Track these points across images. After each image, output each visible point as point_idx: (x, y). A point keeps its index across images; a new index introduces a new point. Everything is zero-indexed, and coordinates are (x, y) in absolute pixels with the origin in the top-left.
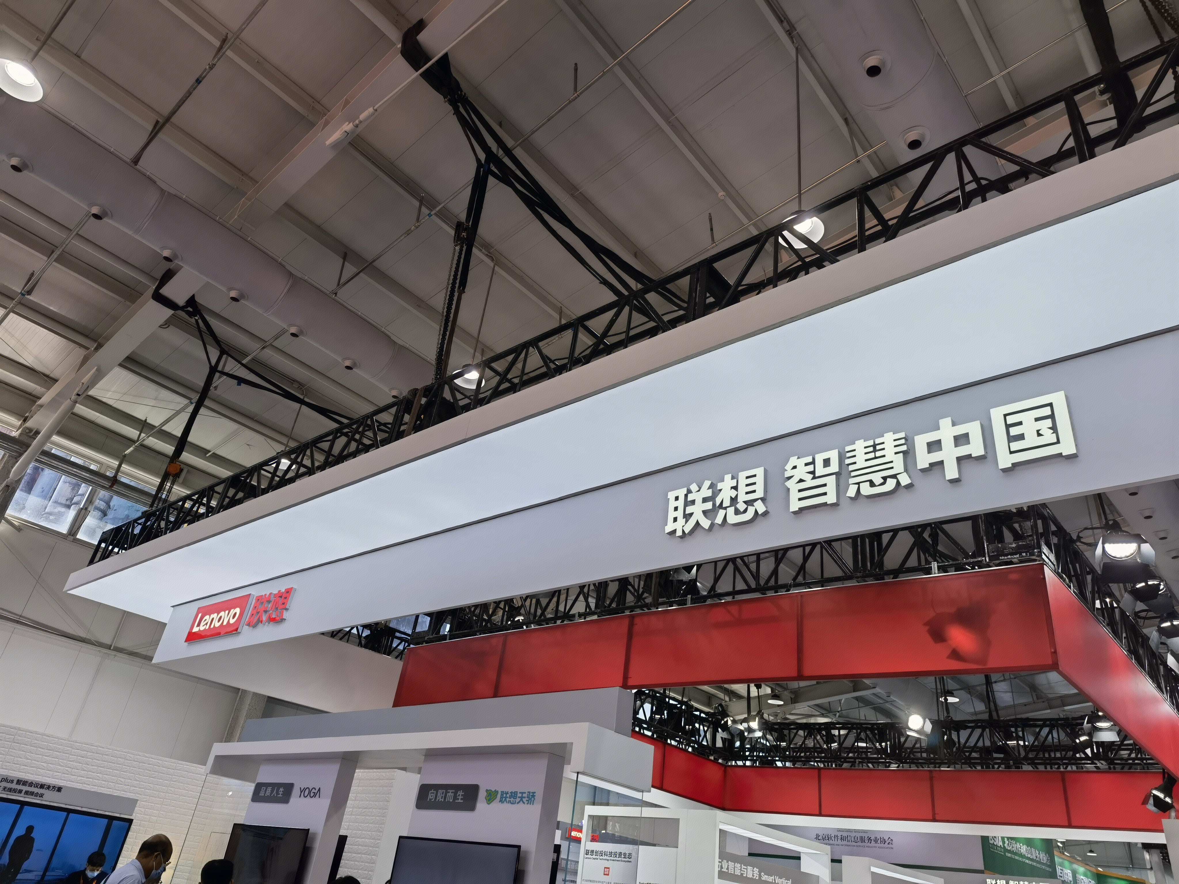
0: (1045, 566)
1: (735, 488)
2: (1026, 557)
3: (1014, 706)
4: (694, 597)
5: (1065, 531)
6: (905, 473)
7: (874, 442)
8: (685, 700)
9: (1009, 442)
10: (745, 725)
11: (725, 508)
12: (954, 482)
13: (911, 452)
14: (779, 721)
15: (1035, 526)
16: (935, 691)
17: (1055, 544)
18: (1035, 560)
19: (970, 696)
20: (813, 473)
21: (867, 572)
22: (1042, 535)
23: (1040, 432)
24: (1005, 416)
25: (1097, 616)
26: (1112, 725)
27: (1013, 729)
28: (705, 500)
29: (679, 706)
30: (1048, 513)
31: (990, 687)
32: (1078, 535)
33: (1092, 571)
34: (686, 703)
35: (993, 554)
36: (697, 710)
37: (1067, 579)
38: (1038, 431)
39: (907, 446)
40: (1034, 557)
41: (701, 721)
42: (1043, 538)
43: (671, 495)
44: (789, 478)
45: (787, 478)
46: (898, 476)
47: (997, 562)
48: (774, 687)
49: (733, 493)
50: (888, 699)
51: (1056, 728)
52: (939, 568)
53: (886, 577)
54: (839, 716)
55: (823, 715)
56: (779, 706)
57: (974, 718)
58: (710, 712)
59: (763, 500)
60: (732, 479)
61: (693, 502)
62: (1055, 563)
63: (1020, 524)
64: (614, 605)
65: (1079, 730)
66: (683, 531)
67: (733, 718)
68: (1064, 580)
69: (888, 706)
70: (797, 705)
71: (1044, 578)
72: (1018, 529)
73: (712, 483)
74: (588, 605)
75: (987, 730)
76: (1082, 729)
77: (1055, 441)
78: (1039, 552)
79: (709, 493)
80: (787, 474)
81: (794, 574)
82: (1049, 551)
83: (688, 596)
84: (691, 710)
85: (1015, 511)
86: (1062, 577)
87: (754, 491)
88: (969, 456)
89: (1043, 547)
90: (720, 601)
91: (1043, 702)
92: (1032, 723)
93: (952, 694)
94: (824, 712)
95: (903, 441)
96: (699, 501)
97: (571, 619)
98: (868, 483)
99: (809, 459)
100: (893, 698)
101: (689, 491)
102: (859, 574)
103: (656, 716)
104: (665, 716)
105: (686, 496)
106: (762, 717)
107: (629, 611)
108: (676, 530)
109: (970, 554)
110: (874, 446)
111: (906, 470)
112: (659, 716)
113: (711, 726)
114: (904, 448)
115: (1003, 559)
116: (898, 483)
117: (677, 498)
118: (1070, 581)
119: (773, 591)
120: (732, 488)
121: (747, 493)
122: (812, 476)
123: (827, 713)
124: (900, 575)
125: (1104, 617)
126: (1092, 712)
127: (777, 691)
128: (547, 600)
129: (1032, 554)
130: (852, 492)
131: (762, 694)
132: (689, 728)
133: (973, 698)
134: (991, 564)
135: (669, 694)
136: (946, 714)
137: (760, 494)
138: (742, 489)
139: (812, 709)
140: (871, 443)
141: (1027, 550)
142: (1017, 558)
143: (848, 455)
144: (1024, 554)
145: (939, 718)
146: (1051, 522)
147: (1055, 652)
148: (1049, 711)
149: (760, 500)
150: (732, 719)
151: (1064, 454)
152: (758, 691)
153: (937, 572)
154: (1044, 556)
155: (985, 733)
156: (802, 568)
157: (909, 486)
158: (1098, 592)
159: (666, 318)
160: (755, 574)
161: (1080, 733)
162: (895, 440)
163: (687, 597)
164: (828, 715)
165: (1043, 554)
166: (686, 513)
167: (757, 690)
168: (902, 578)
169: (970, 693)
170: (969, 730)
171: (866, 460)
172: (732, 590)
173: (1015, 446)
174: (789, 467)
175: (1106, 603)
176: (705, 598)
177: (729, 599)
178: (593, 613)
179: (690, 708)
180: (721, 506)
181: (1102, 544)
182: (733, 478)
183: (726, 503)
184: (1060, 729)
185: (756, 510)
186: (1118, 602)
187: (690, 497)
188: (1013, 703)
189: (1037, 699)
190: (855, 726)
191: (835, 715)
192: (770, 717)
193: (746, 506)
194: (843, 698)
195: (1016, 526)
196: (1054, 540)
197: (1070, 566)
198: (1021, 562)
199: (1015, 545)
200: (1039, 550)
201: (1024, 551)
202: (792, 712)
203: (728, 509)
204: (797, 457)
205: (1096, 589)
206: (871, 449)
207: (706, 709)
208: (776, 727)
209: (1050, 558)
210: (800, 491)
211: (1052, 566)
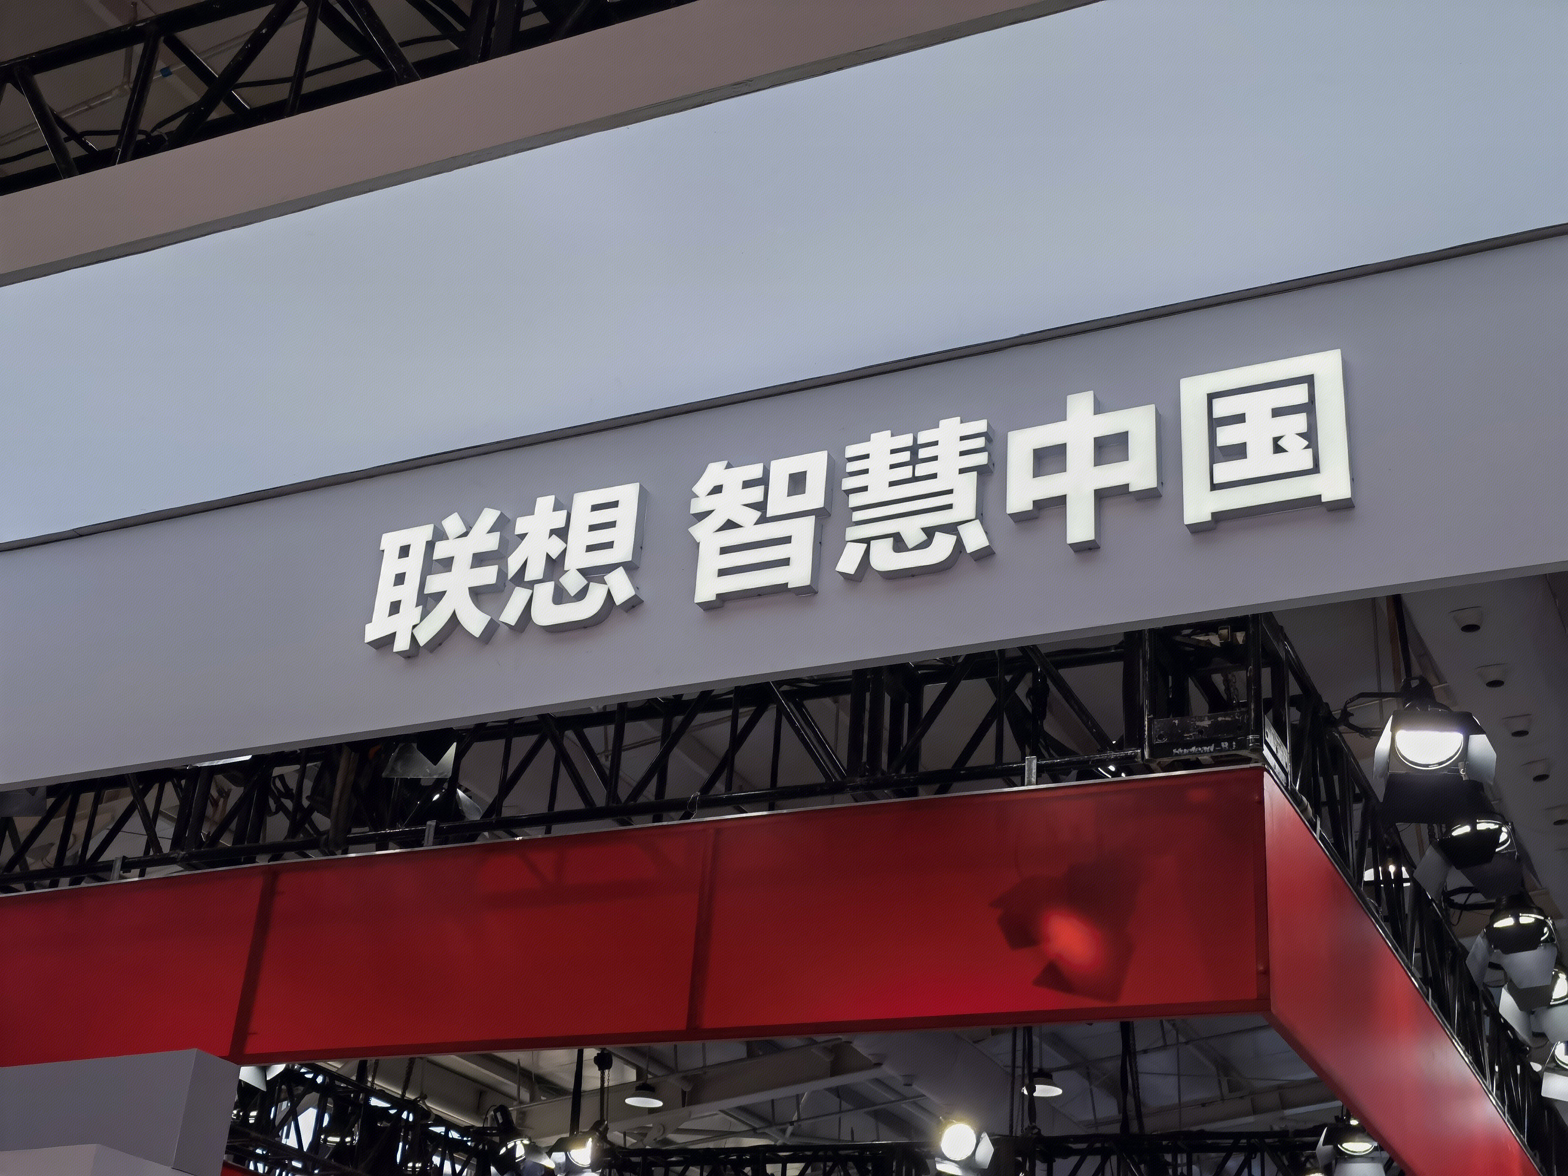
0: (1265, 773)
1: (562, 533)
2: (1229, 750)
3: (1180, 1106)
4: (445, 826)
5: (1319, 698)
6: (978, 521)
7: (915, 439)
8: (410, 1096)
9: (1213, 461)
10: (559, 1157)
11: (531, 585)
12: (1085, 549)
13: (997, 470)
14: (648, 1147)
15: (1255, 681)
16: (1009, 1070)
17: (1293, 727)
18: (1248, 760)
19: (1087, 1083)
20: (760, 506)
21: (879, 775)
22: (1269, 704)
23: (1280, 443)
24: (1211, 397)
25: (1366, 895)
26: (1376, 1149)
27: (1168, 1158)
28: (480, 560)
29: (392, 1112)
30: (1287, 652)
31: (1130, 1060)
32: (1345, 708)
33: (1367, 793)
34: (411, 1106)
35: (1159, 741)
36: (439, 1121)
37: (1309, 806)
38: (1276, 440)
39: (989, 455)
40: (1244, 753)
41: (449, 1148)
42: (1270, 713)
43: (391, 542)
44: (702, 516)
45: (694, 515)
46: (960, 528)
47: (1167, 760)
48: (643, 1065)
49: (555, 547)
50: (905, 1090)
51: (1259, 1155)
52: (1040, 769)
53: (921, 789)
54: (793, 1134)
55: (754, 1132)
56: (652, 1111)
57: (1092, 1131)
58: (472, 1126)
59: (630, 567)
60: (555, 510)
61: (447, 564)
62: (1288, 770)
63: (1227, 676)
64: (226, 841)
65: (1308, 1159)
66: (413, 638)
67: (530, 1140)
68: (1304, 811)
69: (906, 1107)
70: (697, 1110)
71: (1261, 802)
72: (1222, 688)
73: (502, 517)
74: (153, 841)
75: (1114, 1159)
76: (1314, 1156)
77: (1309, 465)
78: (1256, 740)
79: (492, 543)
80: (697, 507)
81: (706, 775)
82: (1279, 741)
83: (429, 823)
84: (423, 1122)
85: (1219, 645)
86: (1298, 803)
87: (609, 545)
88: (1122, 490)
89: (1267, 730)
90: (512, 839)
91: (1242, 1098)
92: (1209, 1142)
93: (1047, 1078)
94: (757, 1124)
95: (980, 442)
96: (462, 561)
97: (100, 874)
98: (890, 540)
99: (755, 471)
100: (919, 1089)
101: (440, 535)
102: (858, 780)
103: (330, 1139)
104: (353, 1140)
105: (430, 546)
106: (603, 1137)
107: (268, 857)
108: (395, 633)
109: (1114, 742)
110: (914, 449)
111: (980, 515)
112: (337, 1139)
113: (474, 1161)
114: (981, 459)
115: (1179, 755)
116: (959, 545)
117: (404, 551)
118: (1317, 812)
119: (650, 817)
120: (553, 532)
121: (590, 548)
122: (757, 514)
123: (762, 1128)
124: (956, 785)
125: (1378, 899)
126: (1337, 1118)
127: (650, 1076)
128: (33, 821)
129: (1242, 745)
130: (849, 562)
131: (611, 1084)
132: (414, 1167)
133: (1095, 1090)
134: (1153, 765)
135: (373, 1083)
136: (1027, 1123)
137: (623, 551)
138: (580, 537)
139: (732, 1120)
140: (906, 440)
141: (1232, 736)
142: (1210, 752)
143: (852, 467)
144: (1225, 745)
145: (1011, 1131)
146: (1290, 673)
147: (1266, 972)
148: (1250, 1119)
149: (621, 568)
150: (526, 1142)
151: (1324, 499)
152: (603, 1074)
153: (1034, 780)
154: (1266, 752)
155: (1108, 1165)
156: (727, 763)
157: (984, 555)
158: (1372, 844)
159: (412, 55)
160: (607, 772)
161: (1308, 1165)
162: (963, 438)
163: (425, 824)
164: (767, 1131)
165: (1265, 747)
166: (426, 591)
167: (599, 1072)
168: (959, 792)
169: (1088, 1076)
170: (1074, 1160)
171: (892, 484)
172: (547, 812)
173: (1226, 471)
174: (702, 487)
175: (1387, 873)
176: (474, 830)
177: (537, 833)
178: (166, 860)
179: (424, 1115)
180: (519, 578)
181: (1391, 730)
182: (557, 507)
183: (535, 571)
184: (1266, 1156)
185: (609, 592)
186: (1411, 869)
187: (441, 551)
188: (1177, 1101)
189: (1231, 1091)
190: (821, 1153)
191: (784, 1131)
192: (627, 1138)
193: (586, 582)
194: (806, 1090)
195: (1218, 679)
196: (1293, 715)
197: (1321, 780)
198: (1218, 762)
199: (1209, 722)
200: (1257, 737)
201: (1226, 736)
202: (682, 1127)
203: (536, 586)
204: (725, 463)
205: (1370, 837)
206: (906, 456)
207: (465, 1121)
208: (634, 1159)
209: (1279, 755)
210: (724, 551)
211: (1282, 776)
